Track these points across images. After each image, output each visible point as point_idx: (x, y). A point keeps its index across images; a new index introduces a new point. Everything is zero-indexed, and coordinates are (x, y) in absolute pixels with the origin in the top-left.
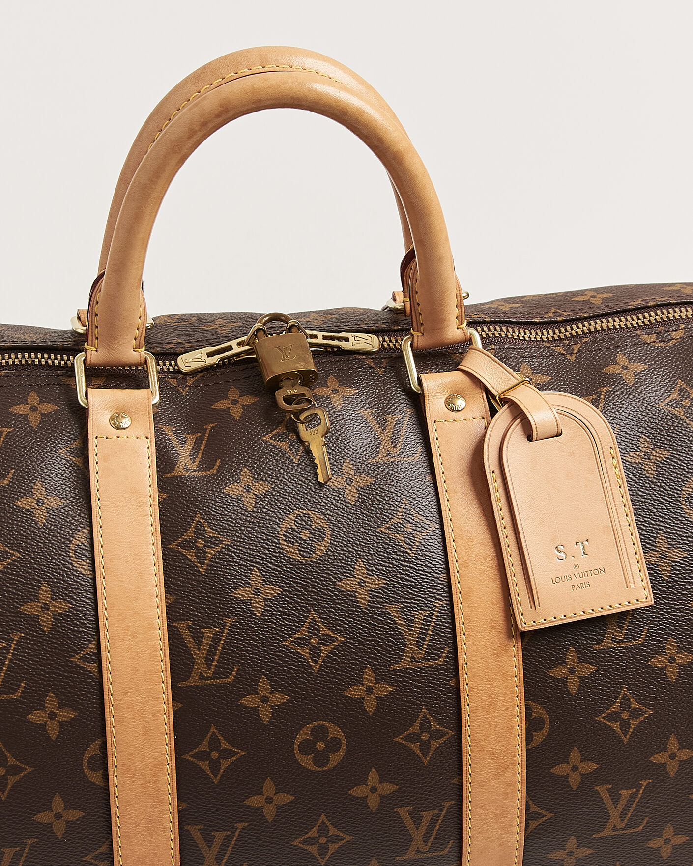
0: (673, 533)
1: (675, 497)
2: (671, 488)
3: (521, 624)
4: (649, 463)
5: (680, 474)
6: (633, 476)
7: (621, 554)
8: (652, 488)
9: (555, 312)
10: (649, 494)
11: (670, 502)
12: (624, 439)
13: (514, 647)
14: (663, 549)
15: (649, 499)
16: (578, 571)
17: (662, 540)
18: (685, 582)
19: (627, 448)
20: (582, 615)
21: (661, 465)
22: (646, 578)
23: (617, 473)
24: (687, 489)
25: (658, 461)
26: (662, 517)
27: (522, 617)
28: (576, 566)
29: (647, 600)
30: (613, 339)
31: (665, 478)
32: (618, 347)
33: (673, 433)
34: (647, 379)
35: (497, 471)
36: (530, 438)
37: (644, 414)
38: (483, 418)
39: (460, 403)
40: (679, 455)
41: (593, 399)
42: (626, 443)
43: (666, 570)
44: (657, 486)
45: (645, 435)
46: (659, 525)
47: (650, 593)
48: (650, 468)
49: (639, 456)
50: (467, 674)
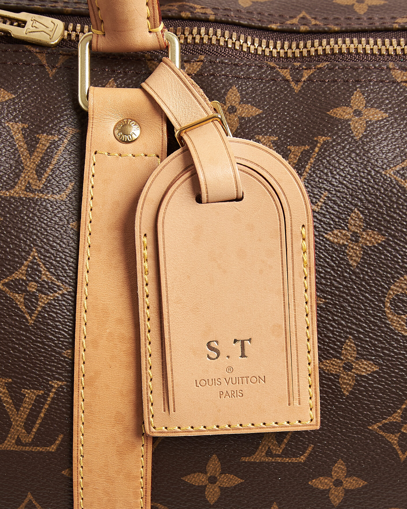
0: (366, 341)
1: (378, 296)
2: (376, 284)
3: (150, 428)
4: (355, 247)
5: (391, 268)
6: (332, 260)
7: (289, 362)
8: (352, 279)
9: (303, 18)
10: (347, 286)
11: (371, 301)
12: (330, 210)
13: (143, 445)
14: (349, 357)
15: (345, 293)
16: (230, 375)
17: (351, 346)
18: (369, 401)
19: (332, 223)
20: (226, 430)
21: (370, 252)
22: (316, 396)
23: (305, 260)
24: (395, 288)
25: (368, 246)
26: (356, 318)
27: (151, 419)
28: (230, 369)
29: (312, 423)
30: (356, 69)
31: (371, 269)
32: (358, 81)
33: (395, 212)
34: (381, 132)
35: (150, 236)
36: (199, 200)
37: (364, 180)
38: (158, 156)
39: (135, 131)
40: (396, 243)
41: (304, 150)
42: (332, 216)
43: (348, 384)
44: (359, 278)
45: (358, 210)
46: (350, 328)
47: (316, 415)
48: (355, 253)
49: (345, 235)
50: (82, 467)
